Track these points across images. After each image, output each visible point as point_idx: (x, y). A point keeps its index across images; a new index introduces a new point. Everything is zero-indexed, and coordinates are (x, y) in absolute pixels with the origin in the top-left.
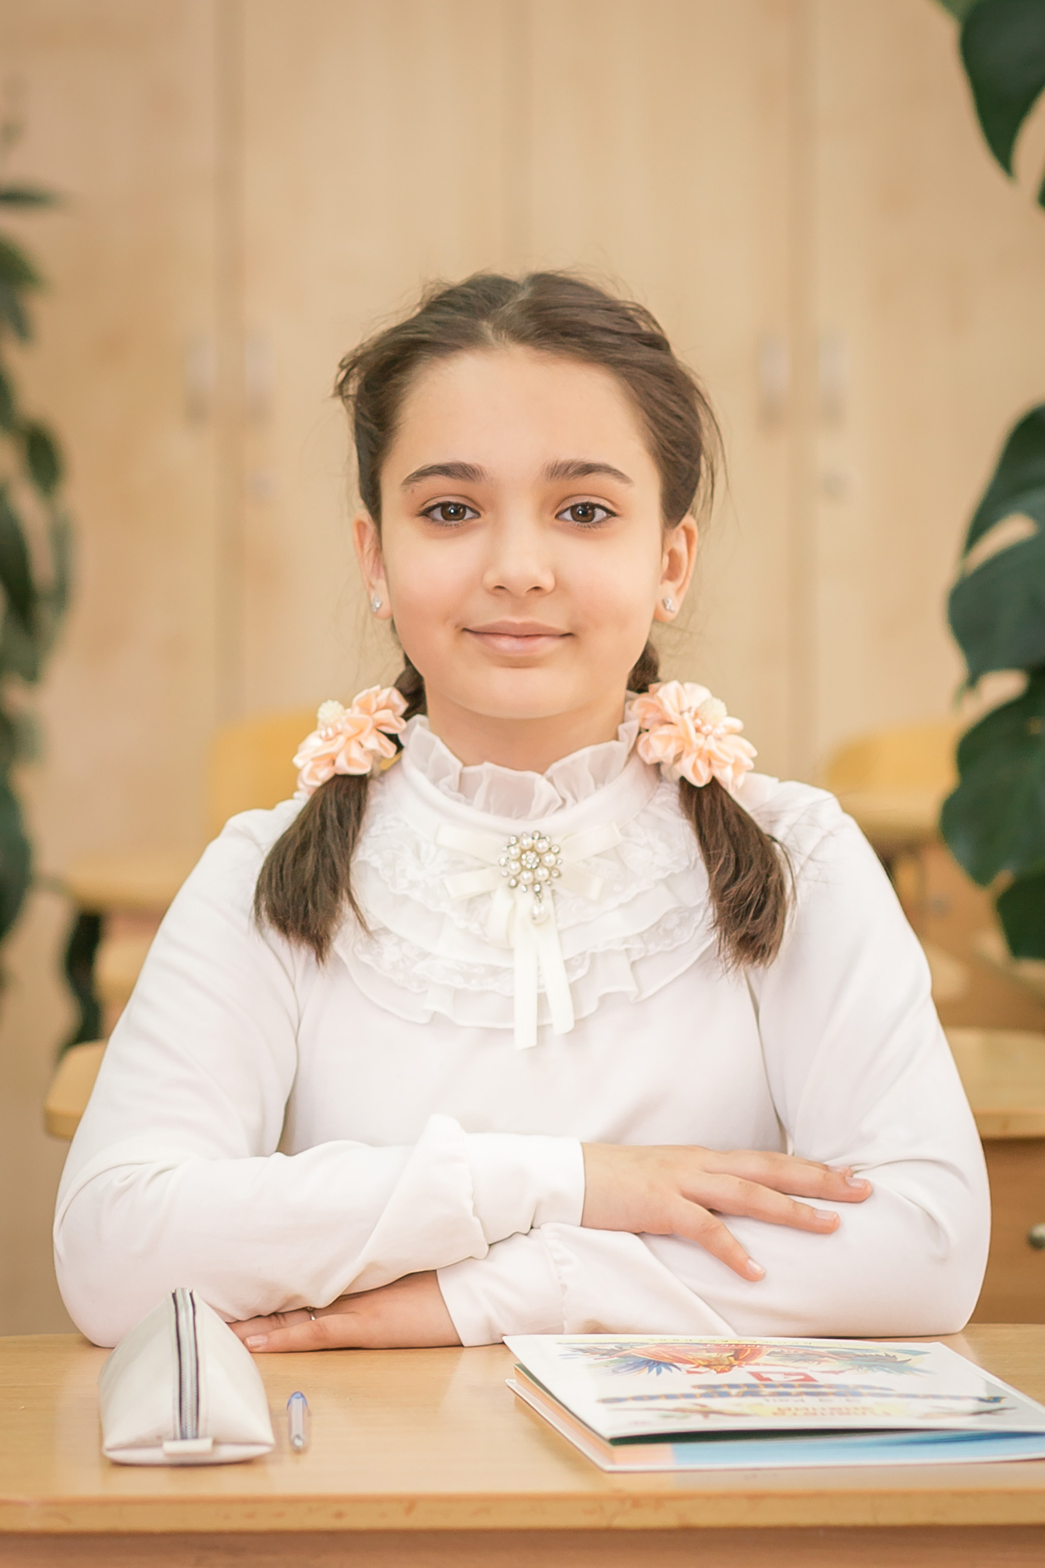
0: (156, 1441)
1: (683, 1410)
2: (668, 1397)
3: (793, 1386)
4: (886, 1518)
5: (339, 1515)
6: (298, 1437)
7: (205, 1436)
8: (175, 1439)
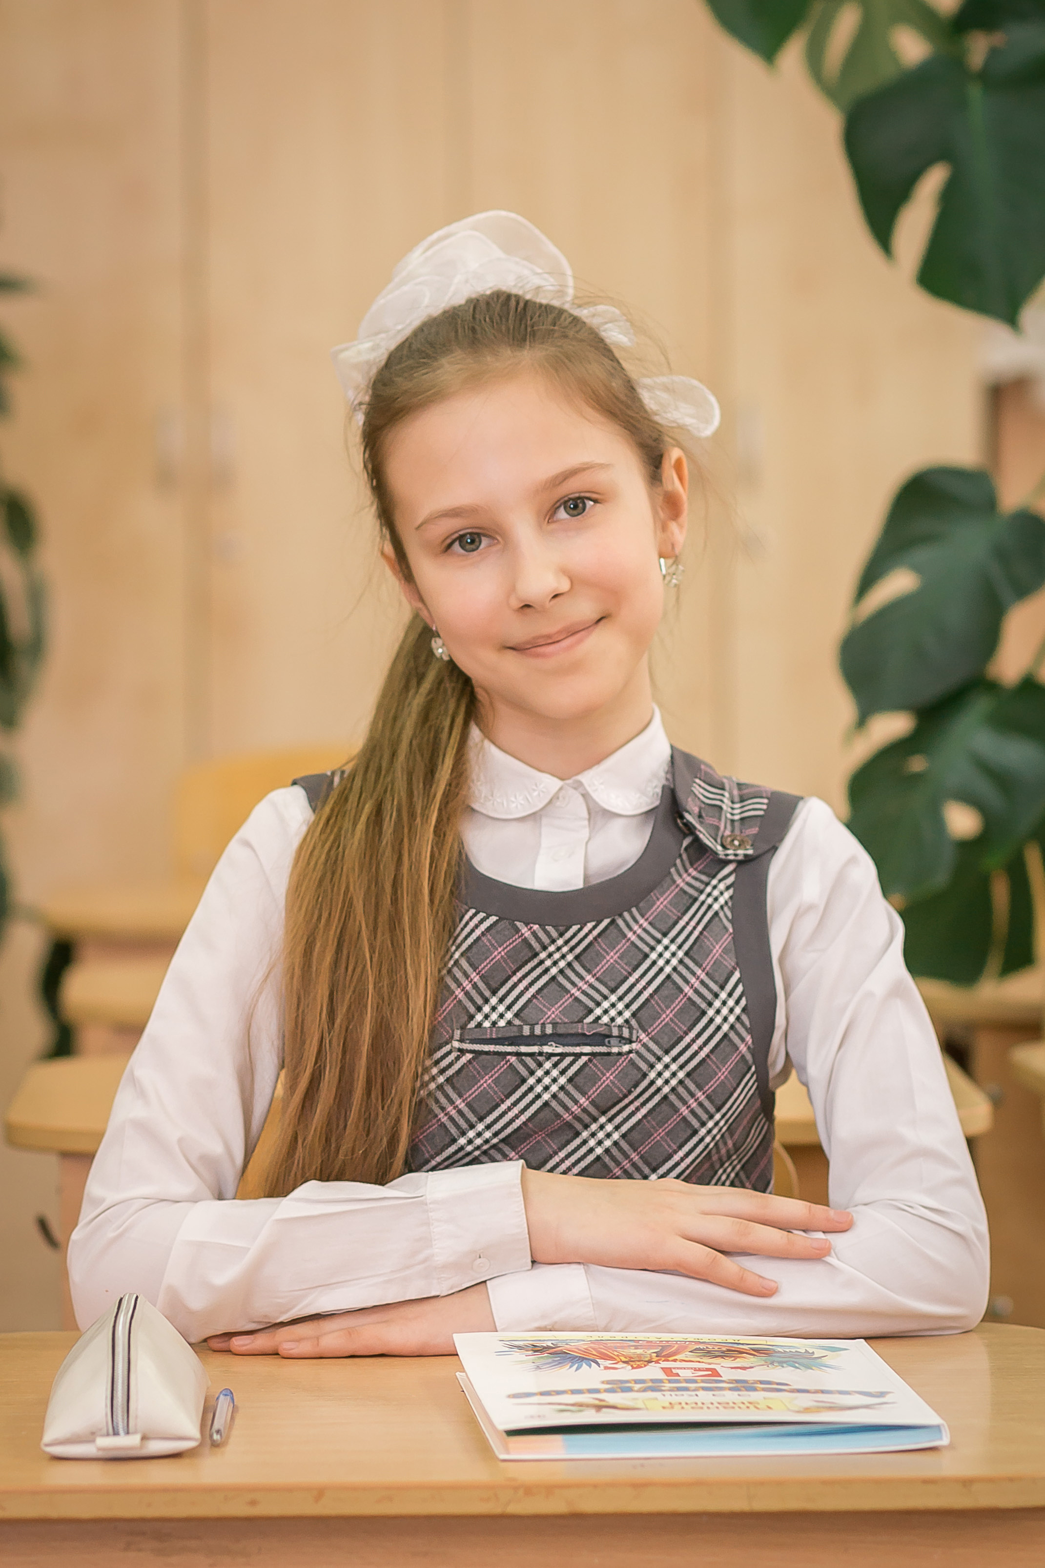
0: (90, 1437)
1: (581, 1405)
2: (574, 1392)
3: (696, 1382)
4: (760, 1505)
5: (253, 1503)
6: (218, 1432)
7: (135, 1432)
8: (108, 1435)
